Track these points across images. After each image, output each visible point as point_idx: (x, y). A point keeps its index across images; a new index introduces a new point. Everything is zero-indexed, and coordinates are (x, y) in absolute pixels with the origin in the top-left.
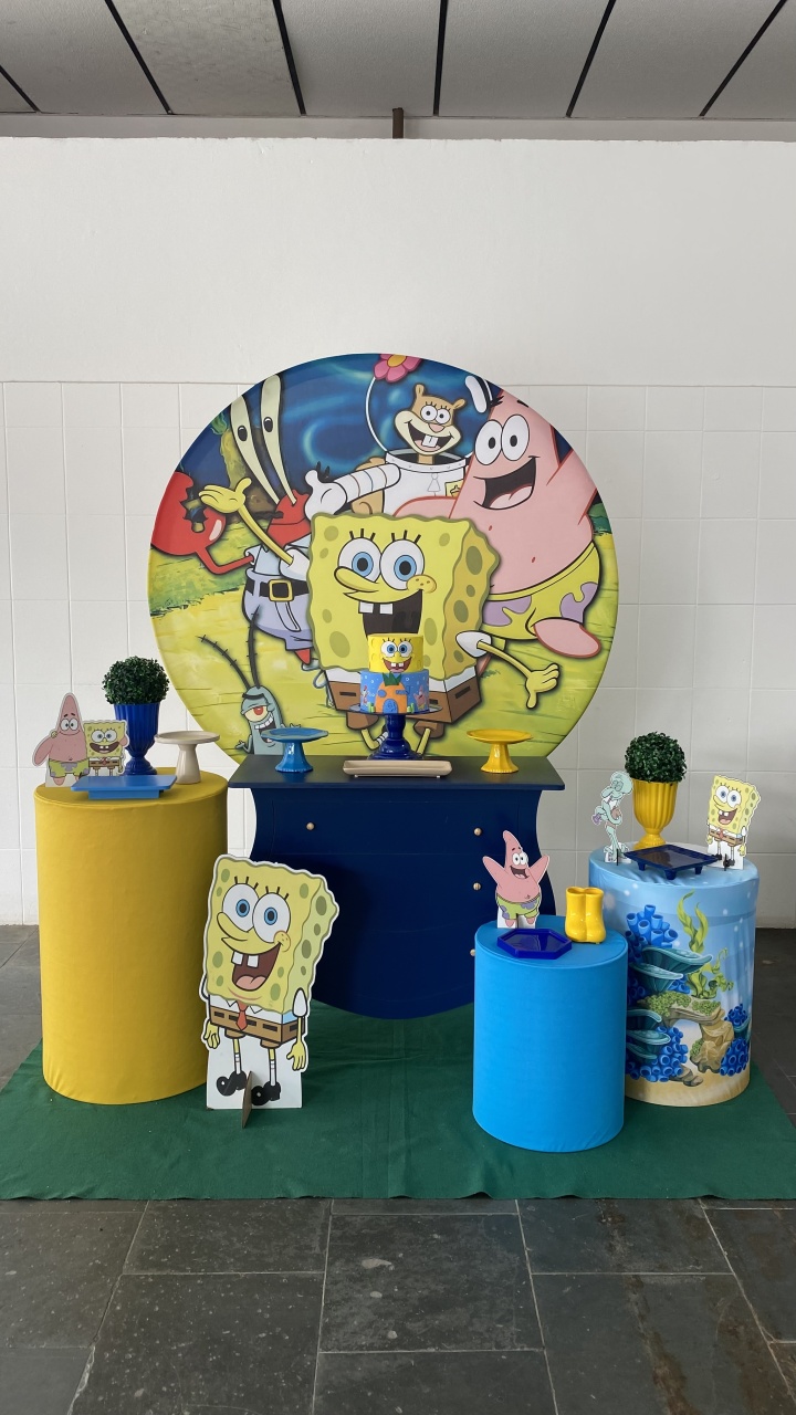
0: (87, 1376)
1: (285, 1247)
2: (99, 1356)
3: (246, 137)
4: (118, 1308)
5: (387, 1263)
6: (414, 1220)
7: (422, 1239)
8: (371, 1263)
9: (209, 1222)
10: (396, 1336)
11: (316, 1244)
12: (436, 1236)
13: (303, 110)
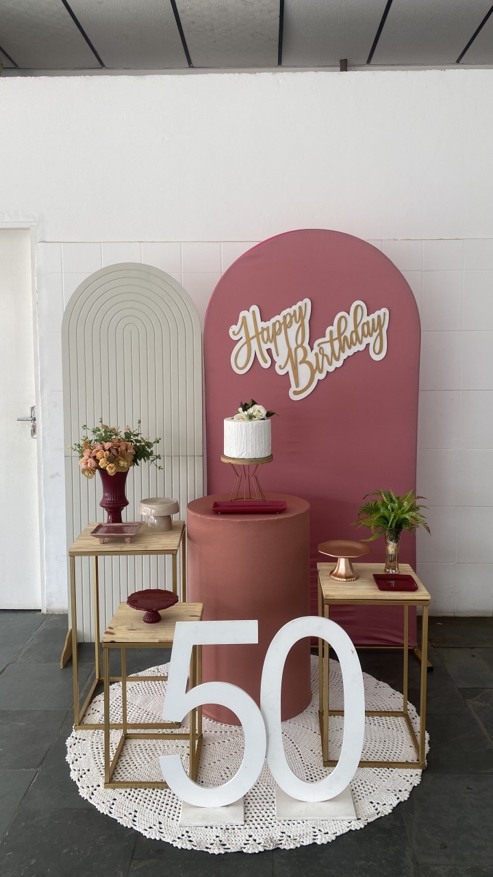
3: (269, 72)
13: (280, 63)
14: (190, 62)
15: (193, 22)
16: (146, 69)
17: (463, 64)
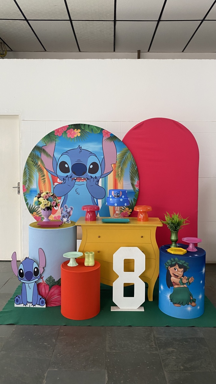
0: (107, 377)
1: (146, 345)
2: (108, 373)
3: (109, 59)
4: (109, 360)
5: (174, 349)
6: (177, 339)
7: (181, 344)
8: (171, 349)
9: (124, 339)
10: (183, 368)
11: (154, 345)
12: (184, 343)
13: (114, 51)
14: (79, 50)
15: (81, 37)
16: (62, 52)
17: (185, 52)
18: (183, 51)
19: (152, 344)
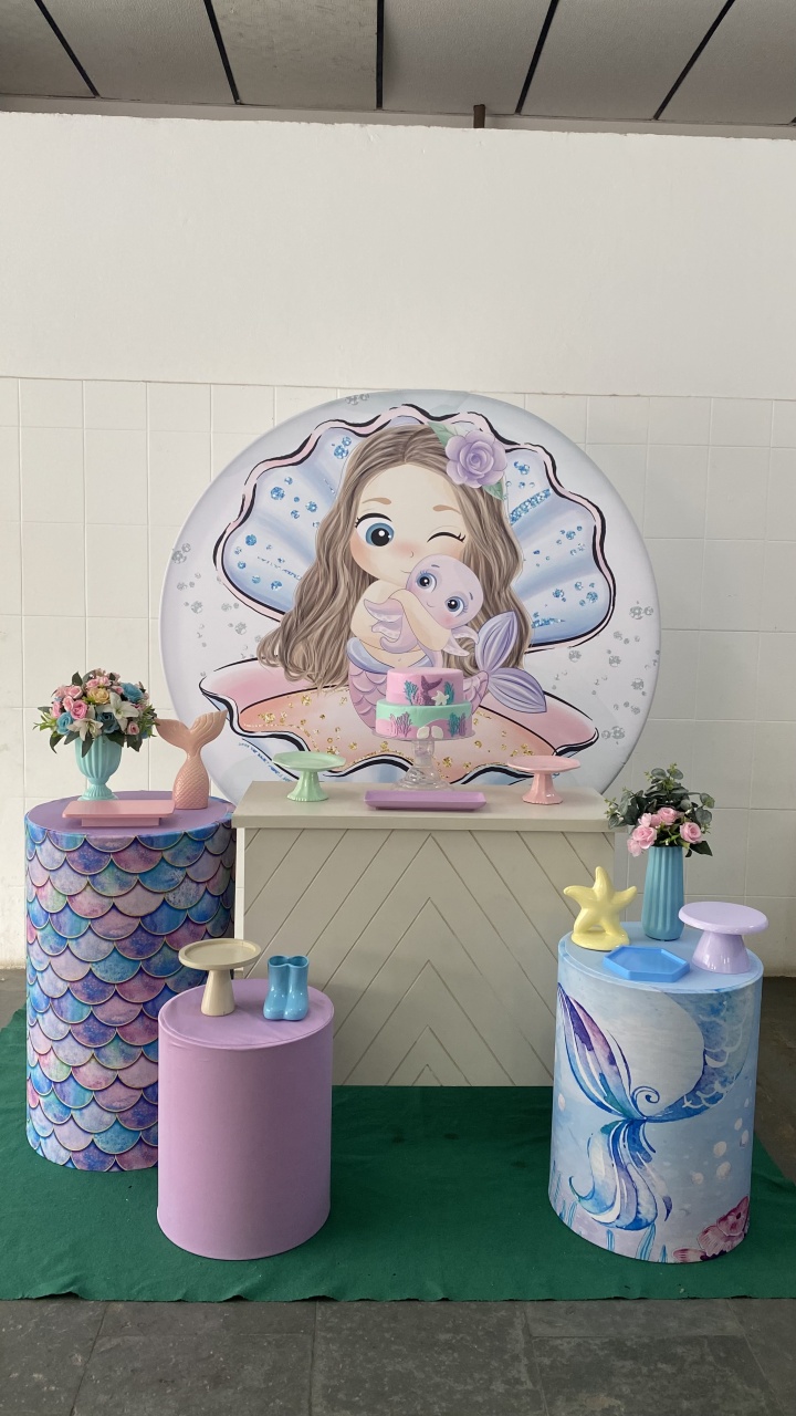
1: (491, 1380)
3: (354, 122)
6: (629, 1344)
7: (645, 1370)
8: (600, 1401)
11: (524, 1377)
13: (379, 104)
14: (236, 96)
15: (241, 34)
16: (166, 102)
17: (664, 121)
18: (656, 117)
19: (519, 1372)
